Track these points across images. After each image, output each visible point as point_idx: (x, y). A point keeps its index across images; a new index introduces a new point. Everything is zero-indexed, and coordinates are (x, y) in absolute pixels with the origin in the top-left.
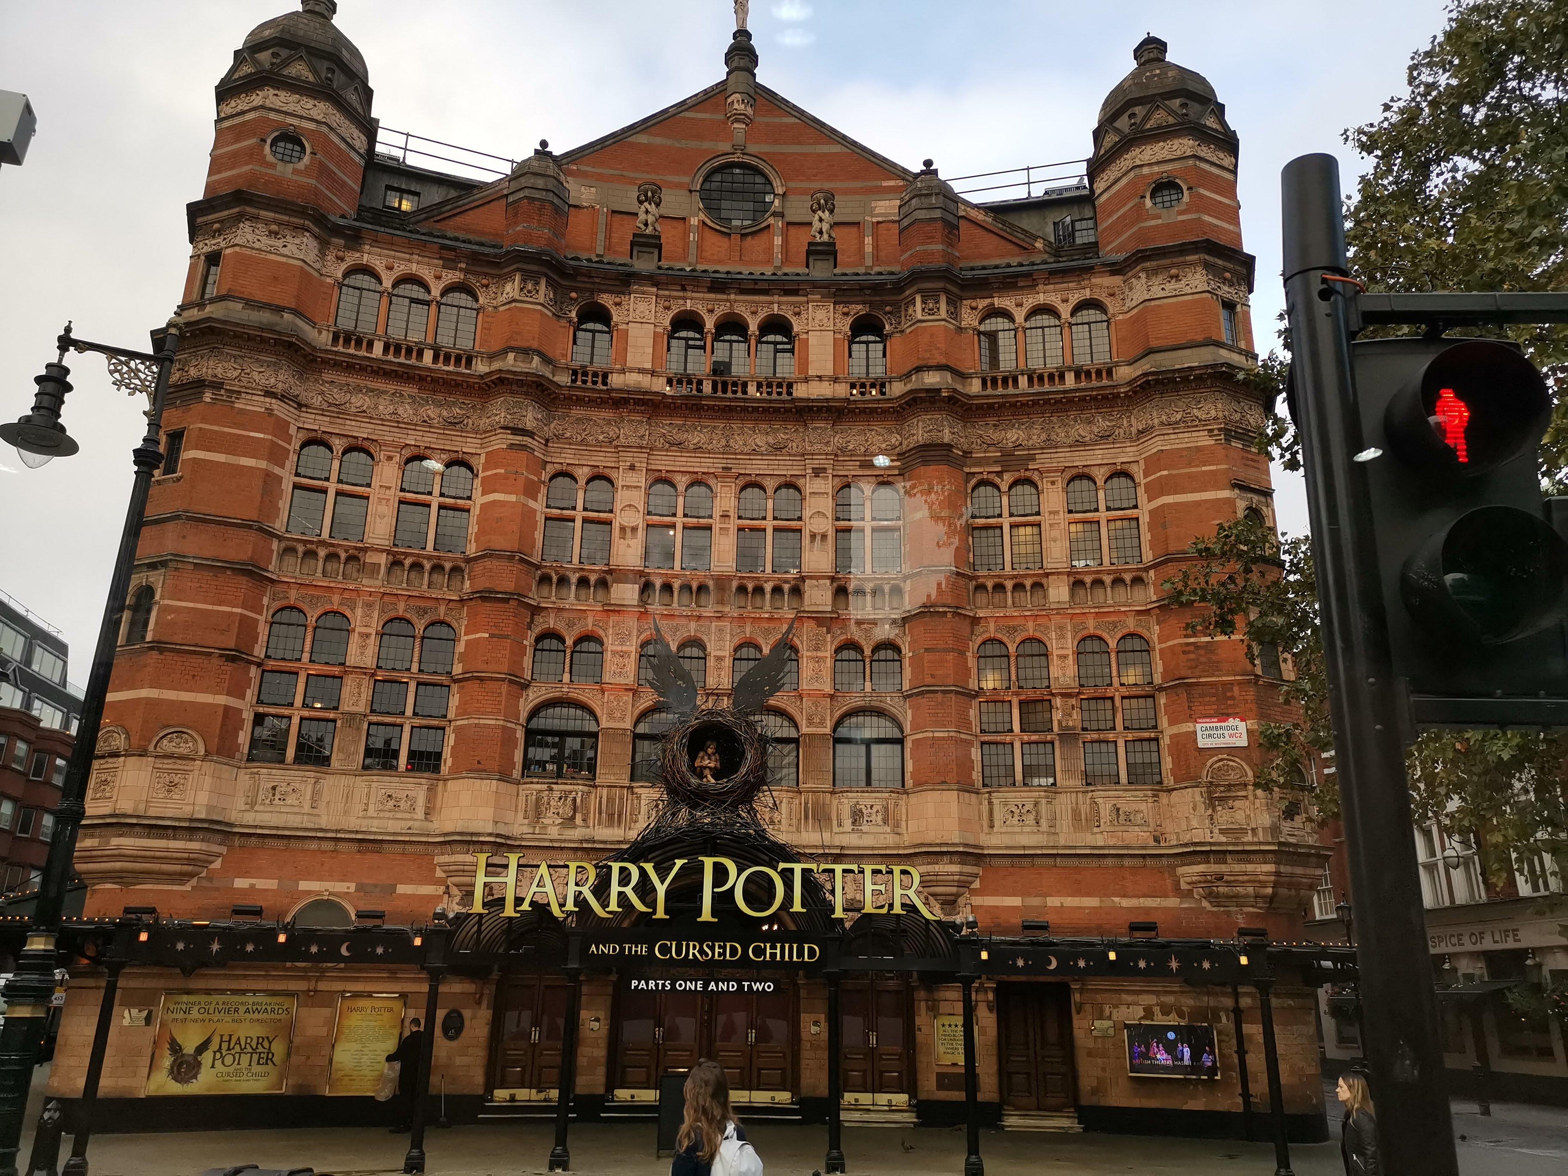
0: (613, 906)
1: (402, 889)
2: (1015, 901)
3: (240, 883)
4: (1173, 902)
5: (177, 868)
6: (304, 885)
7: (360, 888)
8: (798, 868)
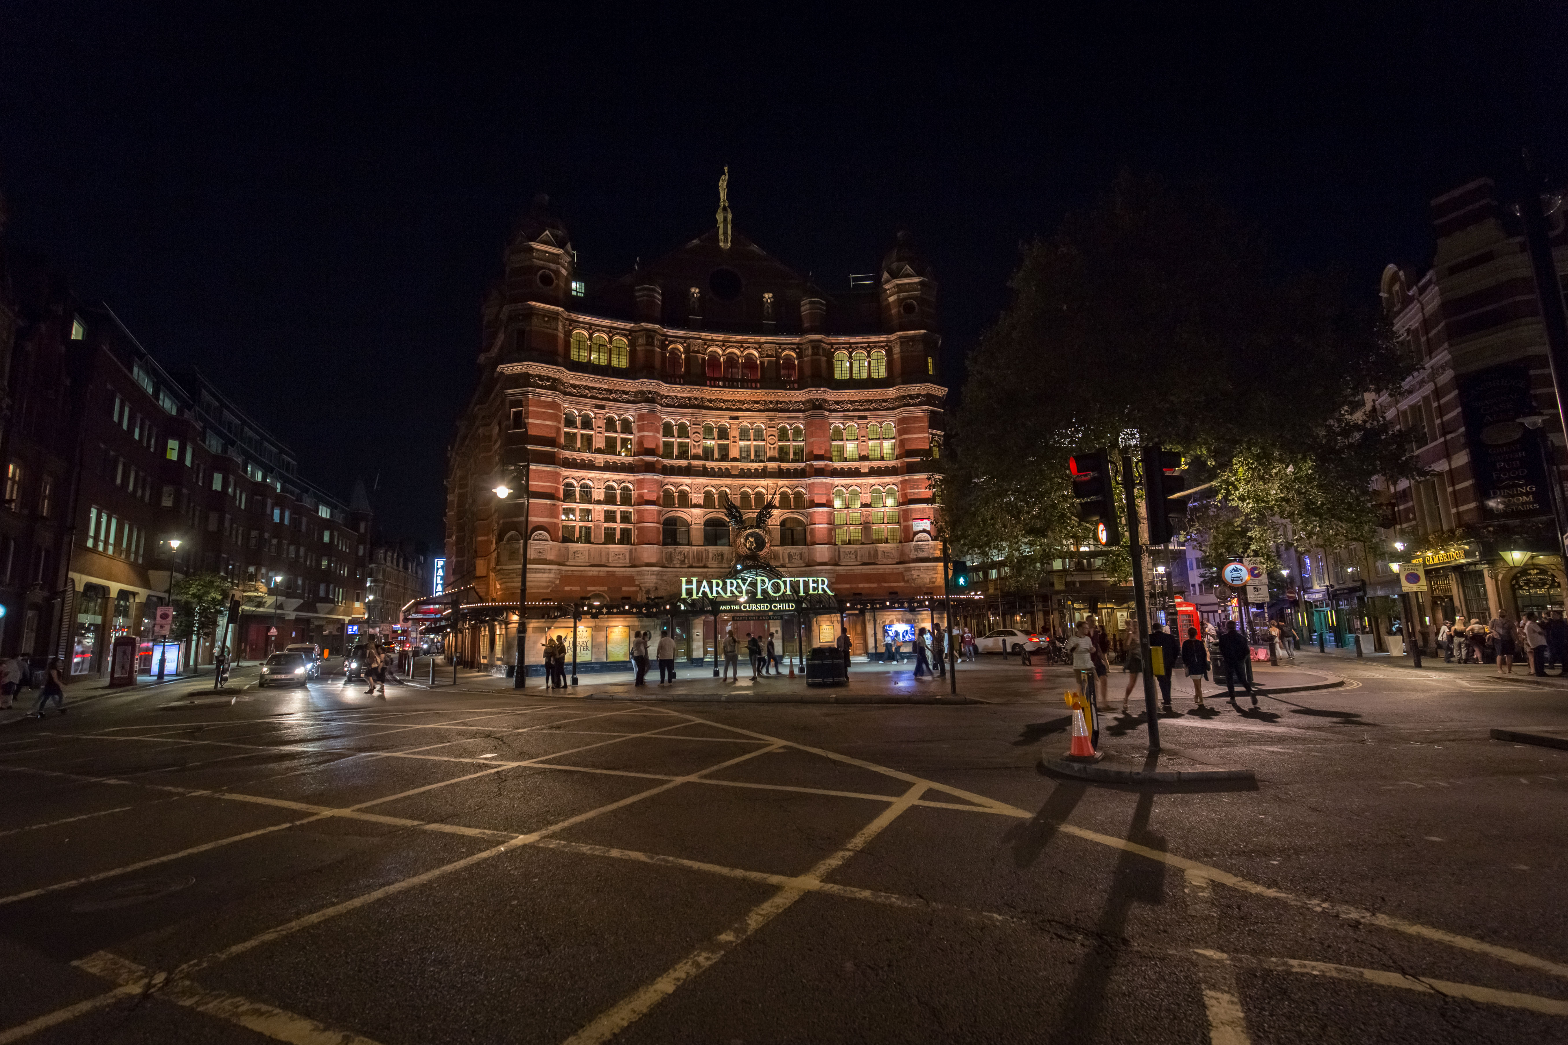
0: (729, 594)
1: (624, 589)
2: (848, 586)
3: (567, 588)
4: (902, 584)
5: (545, 584)
6: (589, 588)
7: (609, 588)
8: (788, 580)
